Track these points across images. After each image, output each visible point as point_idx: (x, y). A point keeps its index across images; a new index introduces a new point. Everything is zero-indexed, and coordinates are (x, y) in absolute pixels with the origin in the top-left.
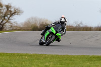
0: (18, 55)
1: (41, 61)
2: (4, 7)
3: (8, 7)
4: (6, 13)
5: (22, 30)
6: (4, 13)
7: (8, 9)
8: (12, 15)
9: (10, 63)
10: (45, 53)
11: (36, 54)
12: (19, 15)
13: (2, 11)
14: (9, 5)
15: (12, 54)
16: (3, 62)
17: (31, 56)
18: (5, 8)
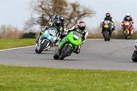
0: (88, 71)
1: (119, 80)
2: (69, 6)
3: (74, 6)
4: (72, 14)
5: (95, 38)
6: (69, 15)
7: (74, 9)
8: (80, 17)
9: (76, 83)
10: (124, 69)
11: (112, 71)
12: (91, 17)
13: (67, 11)
14: (77, 4)
15: (79, 70)
16: (67, 81)
17: (105, 73)
18: (71, 7)
